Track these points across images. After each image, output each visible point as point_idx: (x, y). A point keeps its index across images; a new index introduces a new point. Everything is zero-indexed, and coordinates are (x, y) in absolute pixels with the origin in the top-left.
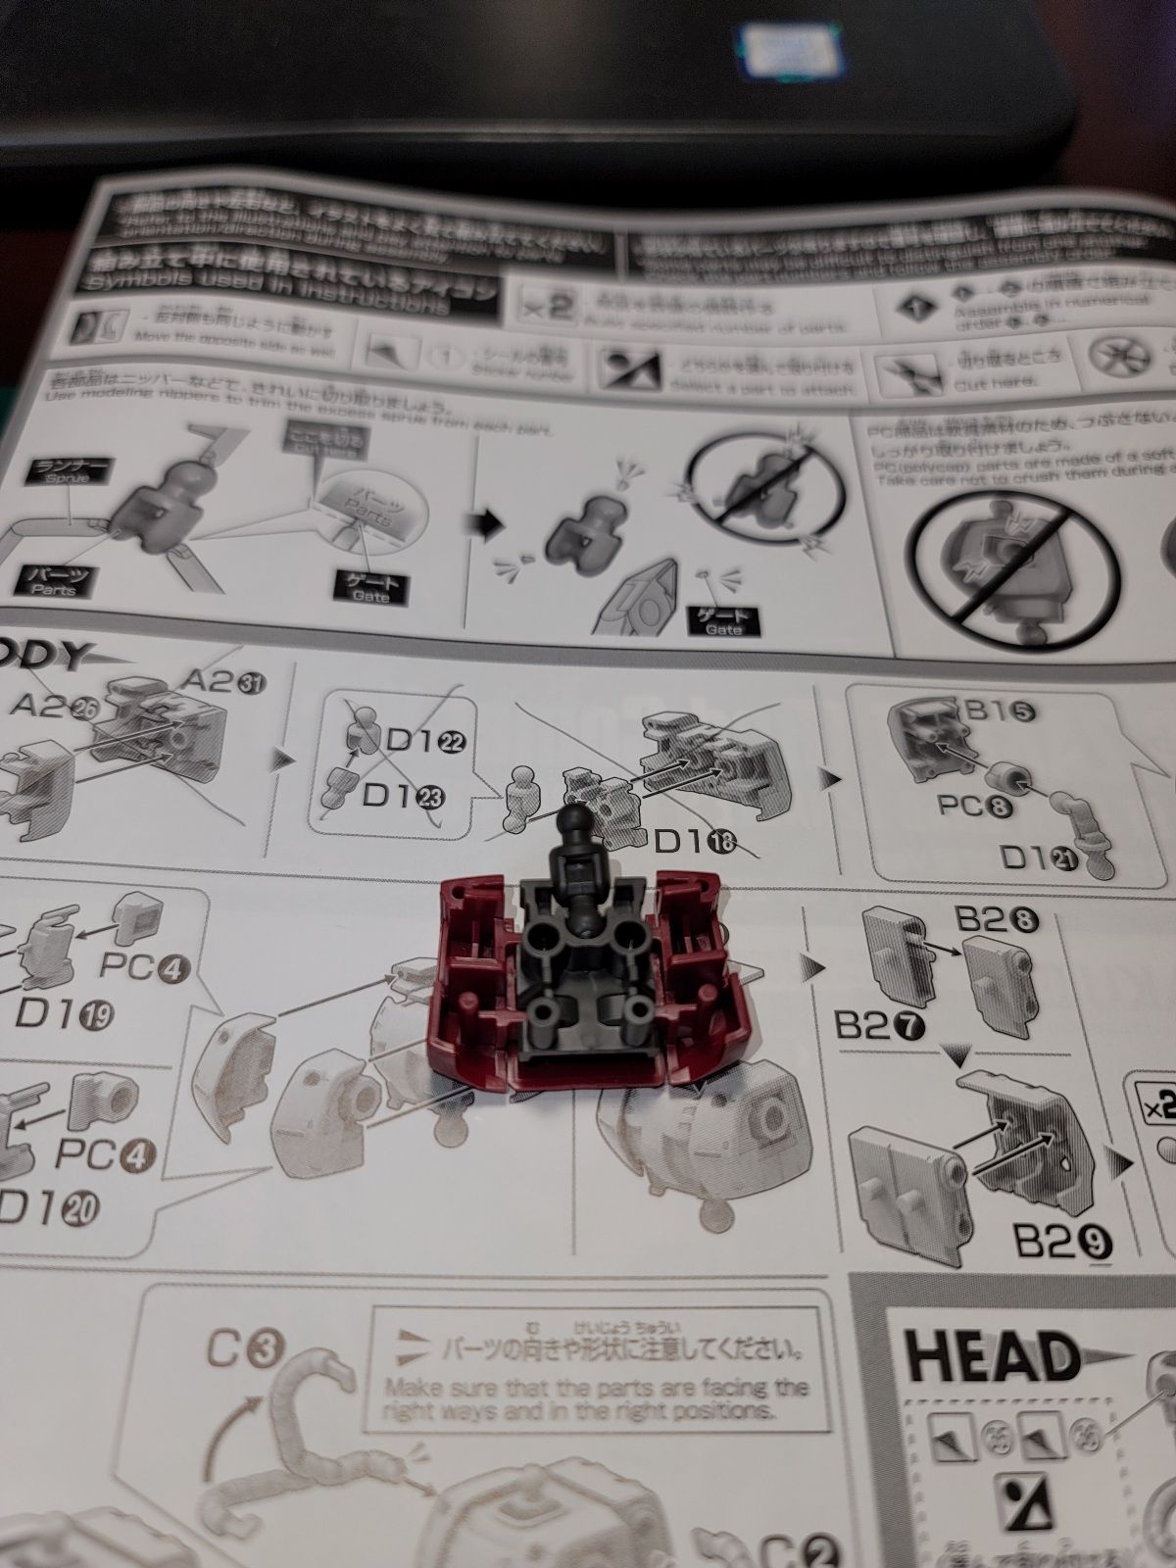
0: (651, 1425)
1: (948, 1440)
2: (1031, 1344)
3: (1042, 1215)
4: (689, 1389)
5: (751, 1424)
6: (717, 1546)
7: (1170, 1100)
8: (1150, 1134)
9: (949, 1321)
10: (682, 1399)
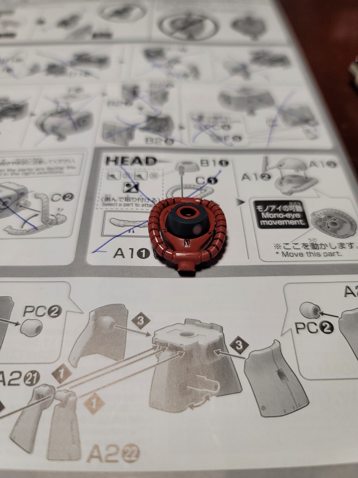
0: (31, 175)
1: (113, 176)
2: (143, 159)
3: (154, 136)
4: (43, 169)
5: (58, 174)
6: (40, 196)
7: (200, 118)
8: (192, 124)
9: (120, 154)
10: (41, 171)
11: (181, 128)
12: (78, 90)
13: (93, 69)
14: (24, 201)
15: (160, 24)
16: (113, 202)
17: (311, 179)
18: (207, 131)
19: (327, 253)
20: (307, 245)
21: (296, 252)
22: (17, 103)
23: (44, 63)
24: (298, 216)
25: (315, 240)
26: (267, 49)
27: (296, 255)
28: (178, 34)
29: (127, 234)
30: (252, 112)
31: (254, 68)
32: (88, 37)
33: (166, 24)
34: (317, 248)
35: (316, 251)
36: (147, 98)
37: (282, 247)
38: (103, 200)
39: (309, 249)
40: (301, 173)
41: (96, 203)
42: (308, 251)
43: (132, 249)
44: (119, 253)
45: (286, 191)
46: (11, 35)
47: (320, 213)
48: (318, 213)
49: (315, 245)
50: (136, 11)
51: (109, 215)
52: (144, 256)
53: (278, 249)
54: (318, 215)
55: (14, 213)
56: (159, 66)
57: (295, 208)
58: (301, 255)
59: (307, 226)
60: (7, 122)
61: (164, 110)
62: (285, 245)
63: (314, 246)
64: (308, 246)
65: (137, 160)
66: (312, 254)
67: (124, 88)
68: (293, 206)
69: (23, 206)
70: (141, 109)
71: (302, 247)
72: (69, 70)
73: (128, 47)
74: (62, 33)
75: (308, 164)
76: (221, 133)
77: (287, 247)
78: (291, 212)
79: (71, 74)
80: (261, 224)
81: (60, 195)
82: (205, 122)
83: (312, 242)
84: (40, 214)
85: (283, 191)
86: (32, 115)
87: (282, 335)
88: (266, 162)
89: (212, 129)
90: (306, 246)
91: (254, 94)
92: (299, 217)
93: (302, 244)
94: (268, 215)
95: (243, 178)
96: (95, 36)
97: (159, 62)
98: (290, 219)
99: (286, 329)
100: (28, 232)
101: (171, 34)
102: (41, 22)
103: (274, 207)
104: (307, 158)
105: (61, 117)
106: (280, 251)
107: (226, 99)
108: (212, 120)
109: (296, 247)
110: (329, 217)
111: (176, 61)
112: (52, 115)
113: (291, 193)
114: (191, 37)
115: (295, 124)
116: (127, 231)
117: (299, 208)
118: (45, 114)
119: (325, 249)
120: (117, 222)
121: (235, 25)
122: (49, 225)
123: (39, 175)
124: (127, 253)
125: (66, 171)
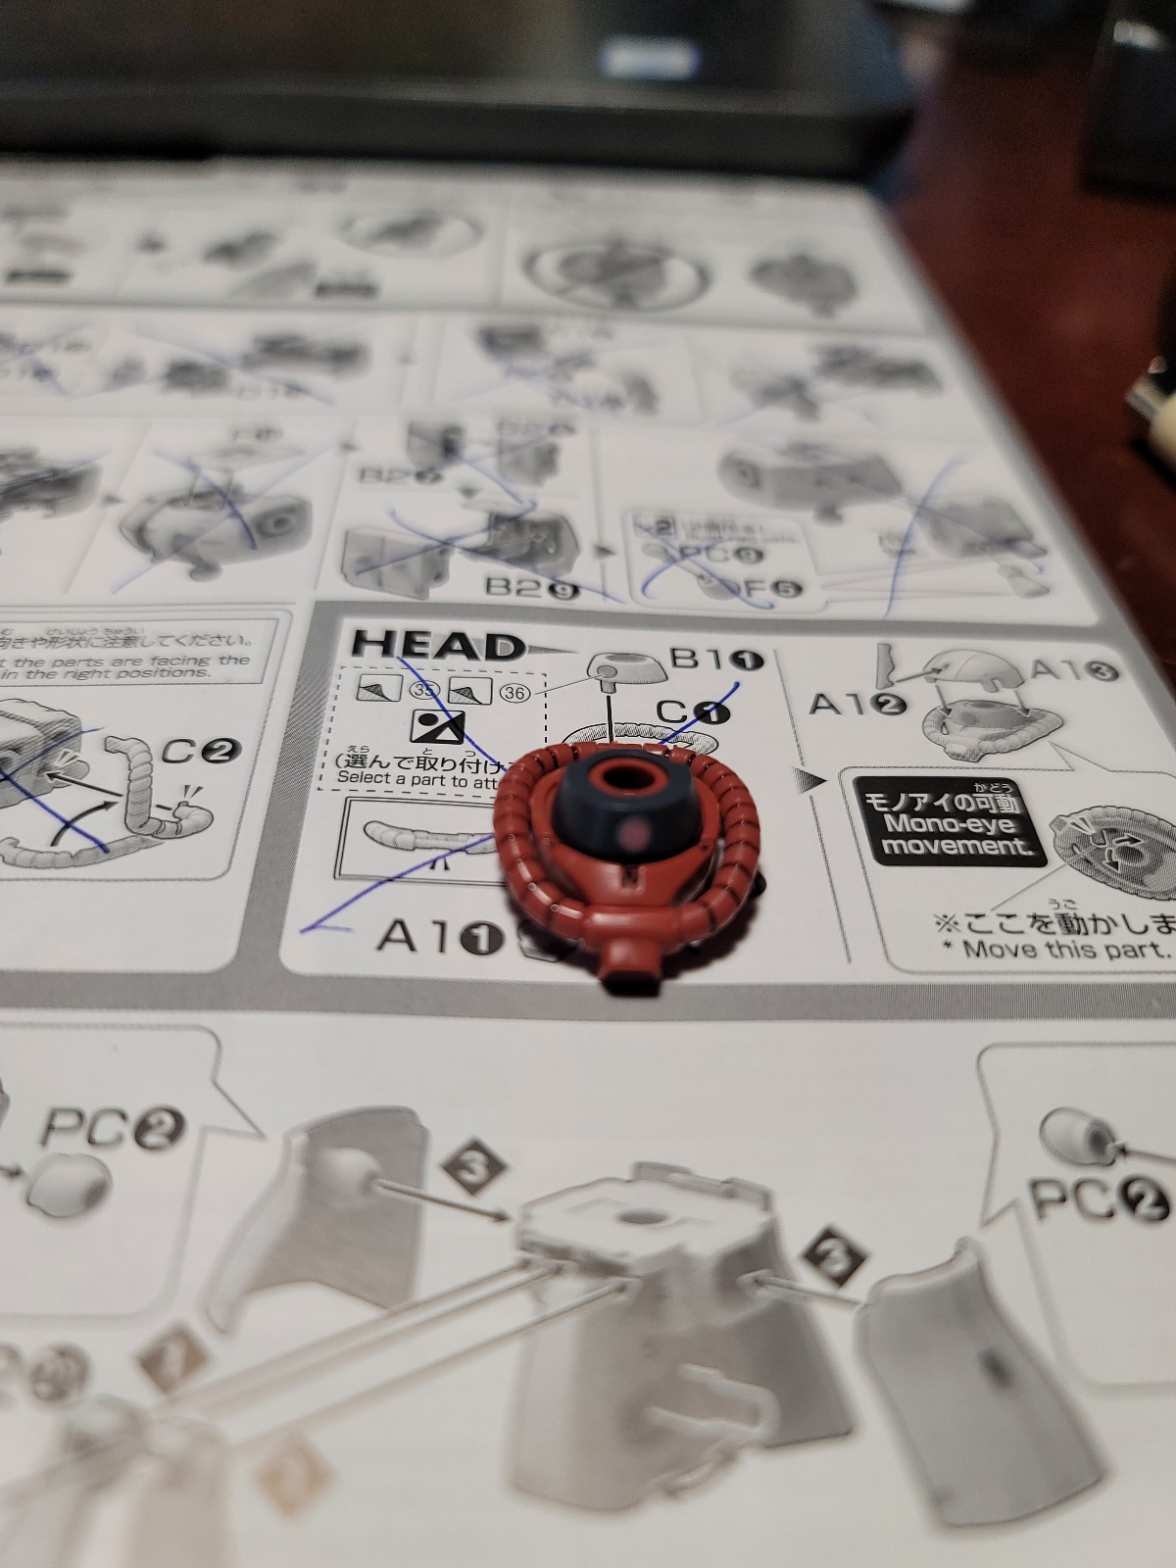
0: (94, 680)
1: (373, 688)
2: (478, 641)
3: (514, 573)
4: (137, 662)
5: (188, 678)
6: (122, 746)
7: (665, 526)
8: (638, 541)
9: (400, 625)
10: (129, 667)
11: (603, 551)
12: (264, 433)
13: (316, 378)
14: (67, 758)
15: (530, 263)
16: (376, 770)
17: (1042, 713)
18: (687, 563)
19: (1120, 948)
20: (1046, 920)
21: (1012, 941)
22: (60, 466)
23: (156, 357)
24: (1009, 827)
25: (1073, 903)
26: (864, 342)
27: (1011, 952)
28: (584, 292)
29: (425, 873)
30: (830, 513)
31: (828, 389)
32: (303, 293)
33: (548, 264)
34: (1083, 930)
35: (1081, 940)
36: (490, 463)
37: (963, 926)
38: (342, 762)
39: (1054, 933)
40: (1007, 695)
41: (317, 771)
42: (1052, 940)
43: (443, 925)
44: (398, 933)
45: (961, 749)
46: (56, 276)
47: (1083, 819)
48: (1076, 819)
49: (1075, 922)
50: (452, 230)
51: (360, 813)
52: (483, 945)
53: (949, 930)
54: (1074, 824)
55: (30, 796)
56: (526, 374)
57: (995, 800)
58: (1030, 951)
59: (1040, 860)
60: (26, 520)
61: (546, 499)
62: (972, 919)
63: (1070, 924)
64: (1051, 922)
65: (458, 643)
66: (1065, 951)
67: (413, 431)
68: (990, 796)
69: (60, 775)
70: (468, 492)
71: (1032, 926)
72: (238, 378)
73: (425, 322)
74: (220, 278)
75: (1027, 669)
76: (736, 571)
77: (978, 924)
78: (984, 814)
79: (242, 390)
80: (887, 851)
81: (191, 743)
82: (680, 538)
83: (1063, 910)
84: (122, 801)
85: (952, 748)
86: (111, 500)
87: (987, 1223)
88: (888, 661)
89: (702, 558)
90: (1046, 925)
91: (834, 460)
92: (1012, 831)
93: (1029, 916)
94: (905, 823)
95: (815, 708)
96: (322, 290)
97: (525, 361)
98: (982, 837)
99: (996, 1206)
100: (75, 860)
101: (562, 292)
102: (152, 245)
103: (923, 798)
104: (1023, 653)
105: (203, 508)
106: (957, 939)
107: (745, 473)
108: (702, 533)
109: (1009, 924)
110: (1113, 831)
111: (581, 361)
112: (174, 502)
113: (978, 756)
114: (625, 300)
115: (972, 549)
116: (424, 864)
117: (1008, 804)
118: (150, 500)
119: (1109, 932)
120: (389, 835)
121: (763, 272)
122: (150, 838)
123: (121, 681)
124: (425, 935)
125: (214, 670)
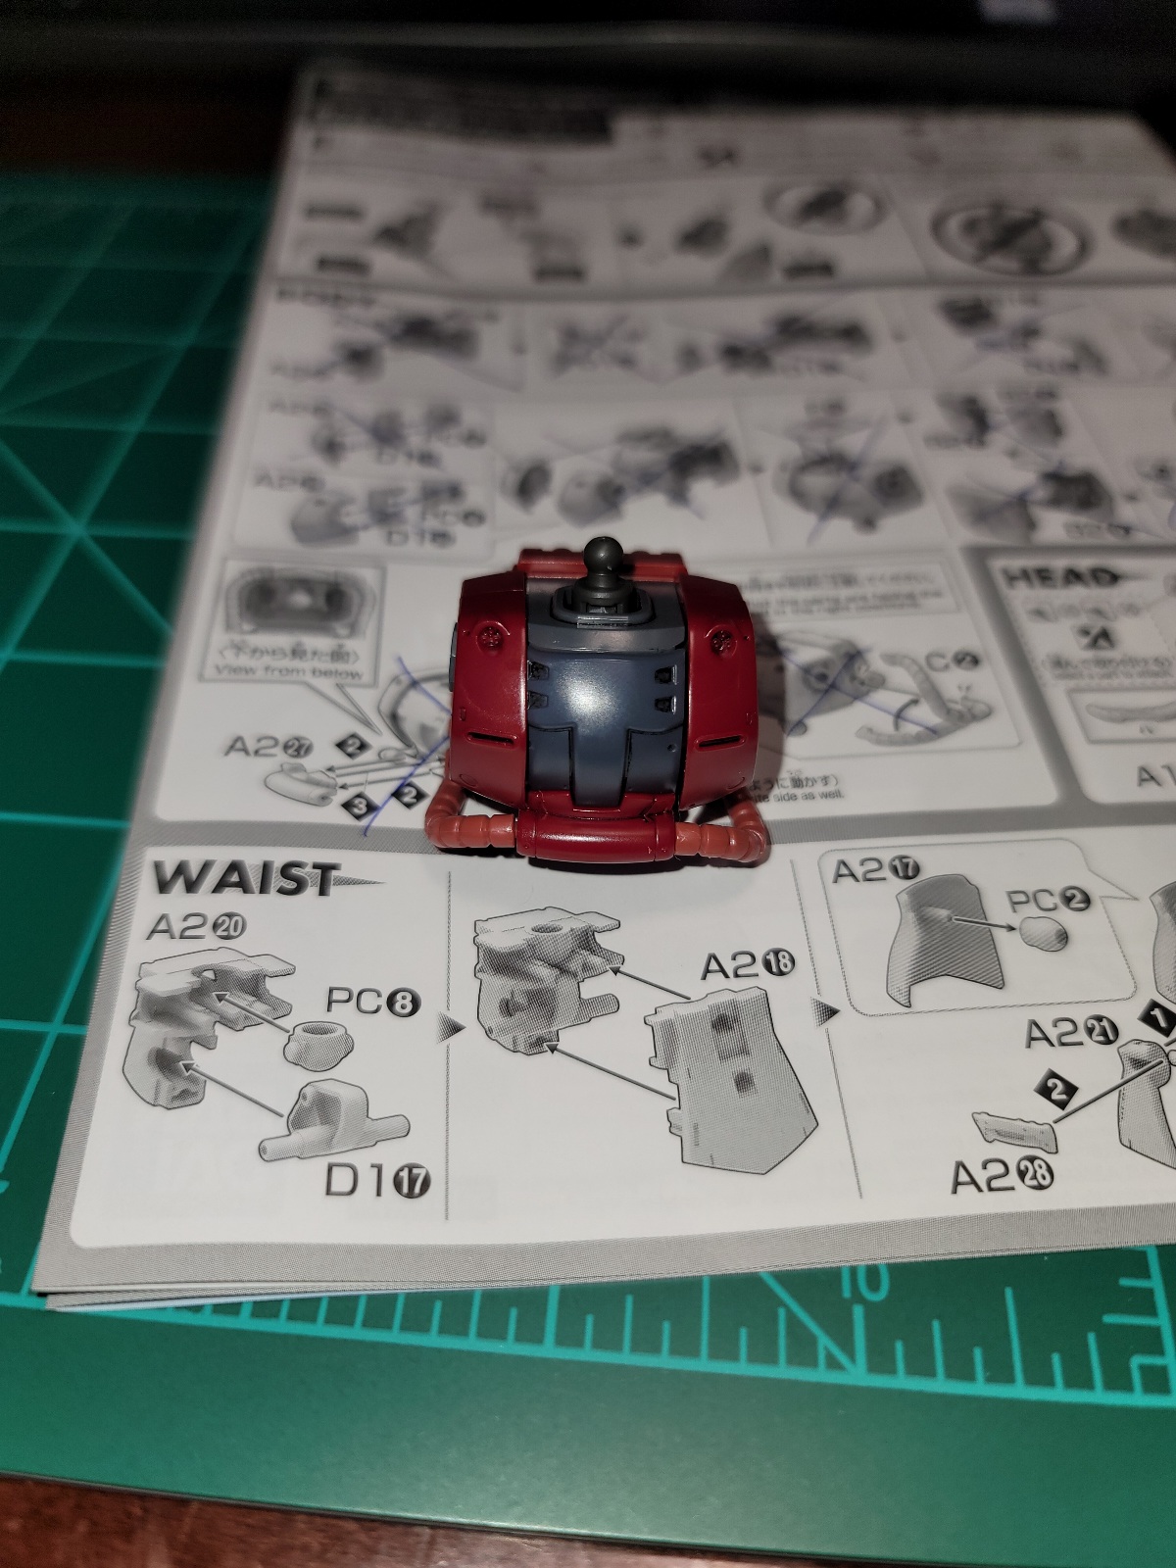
0: (845, 614)
5: (908, 610)
6: (898, 659)
8: (1150, 487)
10: (862, 603)
12: (835, 407)
14: (867, 670)
15: (939, 235)
16: (1071, 670)
22: (698, 442)
28: (997, 261)
32: (778, 277)
33: (952, 234)
36: (1016, 429)
38: (1054, 666)
41: (1035, 672)
43: (1169, 768)
44: (1145, 775)
46: (574, 273)
50: (860, 204)
51: (1081, 700)
55: (857, 698)
56: (995, 346)
60: (705, 490)
65: (1073, 576)
67: (941, 402)
69: (871, 683)
70: (1016, 456)
72: (778, 360)
79: (787, 369)
81: (942, 656)
84: (922, 698)
86: (756, 469)
96: (792, 271)
102: (630, 238)
114: (1034, 267)
120: (1104, 714)
121: (1126, 230)
122: (959, 722)
123: (864, 613)
124: (1163, 776)
125: (924, 602)
